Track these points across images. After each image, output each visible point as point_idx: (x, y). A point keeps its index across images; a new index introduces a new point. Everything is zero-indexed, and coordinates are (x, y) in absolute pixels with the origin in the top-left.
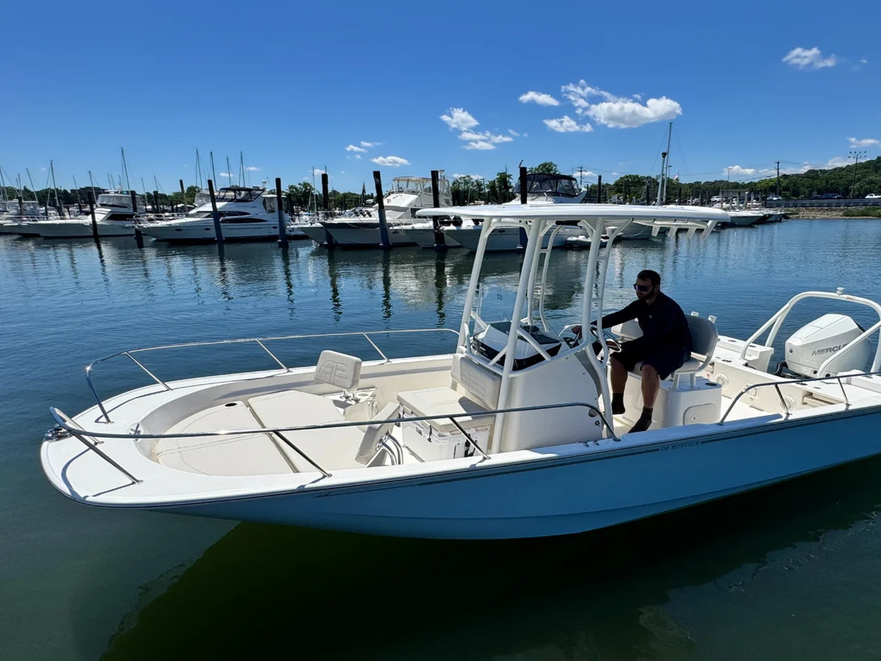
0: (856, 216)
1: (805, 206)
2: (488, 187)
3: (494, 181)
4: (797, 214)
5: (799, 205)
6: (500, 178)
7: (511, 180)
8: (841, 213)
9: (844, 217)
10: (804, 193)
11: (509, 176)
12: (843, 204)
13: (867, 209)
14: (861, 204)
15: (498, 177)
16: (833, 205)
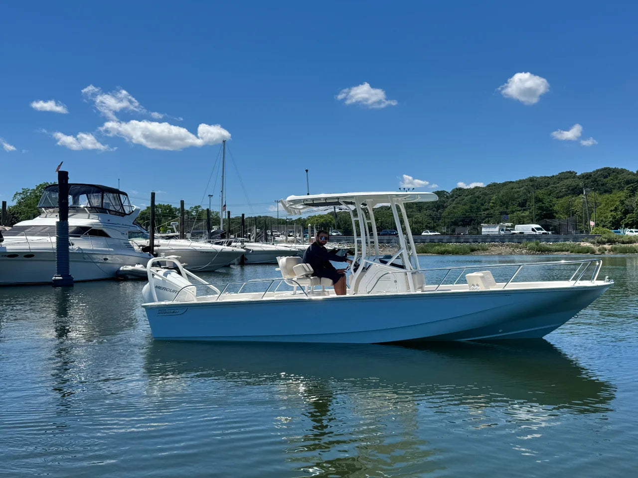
14: (419, 241)
16: (393, 241)
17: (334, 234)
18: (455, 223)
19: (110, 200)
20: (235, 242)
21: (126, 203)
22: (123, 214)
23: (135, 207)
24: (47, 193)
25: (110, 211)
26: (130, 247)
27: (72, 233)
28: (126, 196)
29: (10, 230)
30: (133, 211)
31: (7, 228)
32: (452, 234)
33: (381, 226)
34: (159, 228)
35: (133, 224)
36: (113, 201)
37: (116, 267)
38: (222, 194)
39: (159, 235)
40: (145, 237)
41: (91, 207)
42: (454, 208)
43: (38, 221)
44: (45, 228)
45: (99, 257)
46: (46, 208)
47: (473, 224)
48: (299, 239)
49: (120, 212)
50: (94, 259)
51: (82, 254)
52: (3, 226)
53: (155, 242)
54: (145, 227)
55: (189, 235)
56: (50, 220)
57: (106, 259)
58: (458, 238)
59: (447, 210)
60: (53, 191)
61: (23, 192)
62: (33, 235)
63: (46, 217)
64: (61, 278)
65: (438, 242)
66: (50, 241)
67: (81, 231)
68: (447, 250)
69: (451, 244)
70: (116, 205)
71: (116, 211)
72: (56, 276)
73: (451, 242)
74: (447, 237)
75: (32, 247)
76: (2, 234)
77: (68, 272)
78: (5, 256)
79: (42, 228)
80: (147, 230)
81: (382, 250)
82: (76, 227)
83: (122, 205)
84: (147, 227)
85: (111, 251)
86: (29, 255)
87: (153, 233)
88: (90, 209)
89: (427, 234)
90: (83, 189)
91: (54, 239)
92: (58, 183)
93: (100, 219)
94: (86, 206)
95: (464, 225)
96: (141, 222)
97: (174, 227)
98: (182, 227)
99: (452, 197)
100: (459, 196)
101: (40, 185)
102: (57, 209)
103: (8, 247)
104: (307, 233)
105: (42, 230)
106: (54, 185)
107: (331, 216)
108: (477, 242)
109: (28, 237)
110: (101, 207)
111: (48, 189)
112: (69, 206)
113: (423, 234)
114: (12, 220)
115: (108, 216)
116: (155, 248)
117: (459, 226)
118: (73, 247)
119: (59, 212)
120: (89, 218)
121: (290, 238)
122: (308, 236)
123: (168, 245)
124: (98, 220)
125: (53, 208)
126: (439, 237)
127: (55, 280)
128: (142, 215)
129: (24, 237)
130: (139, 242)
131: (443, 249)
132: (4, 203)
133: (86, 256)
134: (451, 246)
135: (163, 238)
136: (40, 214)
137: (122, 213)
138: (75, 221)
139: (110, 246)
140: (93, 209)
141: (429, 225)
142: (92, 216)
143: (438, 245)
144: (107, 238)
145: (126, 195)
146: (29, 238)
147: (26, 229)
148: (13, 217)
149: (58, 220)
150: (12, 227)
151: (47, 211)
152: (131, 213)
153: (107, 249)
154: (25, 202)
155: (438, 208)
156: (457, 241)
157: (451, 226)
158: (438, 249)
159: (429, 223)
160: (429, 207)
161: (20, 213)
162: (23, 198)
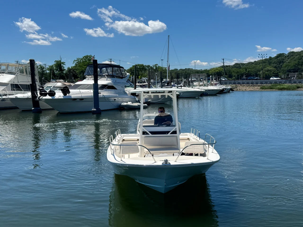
0: (267, 89)
1: (240, 84)
2: (48, 69)
4: (236, 88)
5: (237, 83)
6: (57, 64)
7: (64, 66)
8: (259, 87)
9: (261, 90)
10: (235, 76)
11: (63, 63)
12: (259, 83)
13: (272, 85)
14: (269, 83)
15: (55, 63)
16: (255, 83)
17: (223, 79)
18: (289, 71)
19: (116, 71)
21: (123, 72)
23: (127, 74)
24: (88, 68)
25: (116, 76)
26: (125, 93)
27: (100, 88)
28: (123, 69)
29: (73, 86)
32: (288, 79)
33: (248, 73)
35: (127, 82)
37: (120, 103)
39: (139, 84)
40: (132, 87)
41: (108, 75)
42: (289, 62)
43: (84, 82)
45: (112, 98)
47: (299, 71)
48: (205, 84)
50: (110, 100)
51: (104, 98)
57: (115, 100)
58: (290, 81)
59: (285, 64)
60: (91, 67)
62: (83, 89)
63: (88, 80)
64: (96, 110)
65: (279, 83)
66: (90, 92)
67: (104, 87)
68: (284, 88)
69: (286, 84)
70: (119, 73)
71: (119, 77)
72: (93, 109)
73: (286, 83)
74: (284, 80)
75: (83, 95)
77: (99, 107)
78: (71, 100)
79: (87, 85)
81: (248, 87)
82: (101, 85)
85: (117, 96)
86: (82, 99)
87: (136, 83)
89: (273, 79)
90: (104, 66)
91: (92, 91)
94: (105, 74)
95: (294, 72)
99: (288, 56)
100: (292, 56)
102: (93, 76)
103: (72, 96)
104: (210, 80)
107: (222, 68)
108: (301, 83)
109: (80, 90)
110: (112, 75)
111: (89, 66)
112: (98, 74)
113: (271, 79)
115: (116, 79)
117: (291, 72)
118: (101, 94)
121: (201, 83)
122: (210, 82)
124: (111, 81)
125: (91, 75)
126: (280, 80)
127: (93, 111)
131: (282, 87)
133: (106, 99)
134: (286, 85)
135: (140, 86)
137: (122, 77)
138: (101, 82)
139: (117, 94)
141: (274, 72)
142: (108, 79)
143: (279, 85)
144: (116, 90)
147: (80, 86)
151: (89, 76)
152: (126, 77)
153: (115, 95)
154: (78, 64)
155: (280, 63)
156: (290, 82)
157: (287, 72)
158: (279, 87)
159: (275, 71)
160: (275, 62)
161: (77, 69)
162: (77, 63)
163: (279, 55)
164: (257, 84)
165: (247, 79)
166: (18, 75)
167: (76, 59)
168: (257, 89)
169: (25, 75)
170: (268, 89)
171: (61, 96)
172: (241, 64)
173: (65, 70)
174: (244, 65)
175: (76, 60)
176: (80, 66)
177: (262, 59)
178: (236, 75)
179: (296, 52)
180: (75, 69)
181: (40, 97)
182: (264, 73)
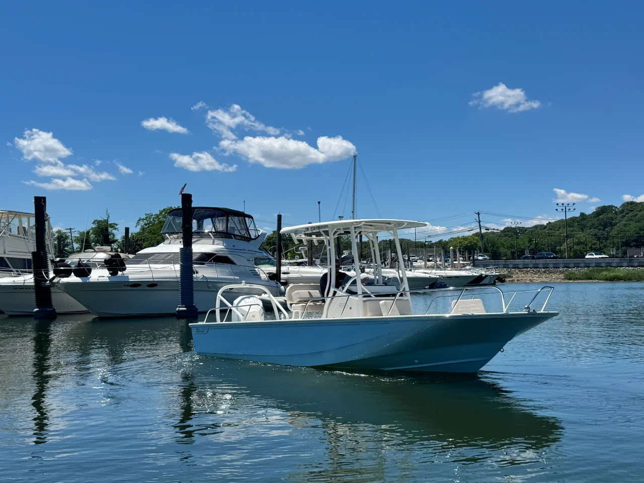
0: (580, 279)
1: (518, 268)
2: (77, 240)
3: (88, 233)
4: (510, 277)
5: (511, 266)
6: (99, 228)
7: (114, 231)
8: (562, 276)
9: (566, 281)
10: (506, 255)
11: (112, 226)
12: (562, 265)
13: (590, 271)
14: (582, 265)
15: (94, 226)
16: (551, 266)
17: (480, 258)
18: (627, 244)
19: (235, 224)
20: (368, 268)
21: (251, 227)
22: (249, 239)
23: (261, 231)
24: (171, 218)
25: (235, 235)
26: (257, 275)
27: (197, 260)
28: (251, 220)
29: (133, 258)
30: (259, 236)
31: (131, 256)
32: (624, 257)
34: (286, 254)
35: (259, 249)
36: (238, 225)
38: (353, 214)
39: (288, 261)
40: (272, 264)
41: (216, 232)
42: (625, 225)
43: (162, 248)
44: (169, 255)
46: (171, 234)
48: (440, 265)
49: (245, 237)
51: (206, 282)
52: (127, 254)
53: (282, 269)
54: (271, 253)
55: (318, 261)
56: (174, 246)
58: (631, 261)
59: (616, 228)
60: (177, 215)
61: (147, 217)
62: (156, 263)
63: (170, 244)
64: (185, 309)
65: (606, 266)
66: (173, 269)
67: (206, 258)
68: (617, 276)
69: (622, 268)
70: (242, 229)
71: (240, 236)
72: (180, 307)
73: (622, 267)
74: (617, 260)
75: (155, 275)
76: (125, 262)
77: (193, 303)
78: (128, 286)
79: (165, 255)
80: (273, 256)
81: (537, 276)
82: (200, 254)
83: (248, 229)
84: (273, 253)
85: (237, 279)
86: (153, 284)
87: (280, 259)
88: (215, 234)
89: (592, 257)
90: (207, 213)
91: (178, 267)
92: (181, 207)
93: (224, 244)
94: (210, 231)
95: (638, 246)
96: (267, 247)
97: (303, 252)
98: (310, 252)
99: (622, 212)
100: (631, 211)
101: (164, 209)
102: (181, 235)
103: (130, 276)
104: (449, 257)
105: (167, 257)
106: (178, 209)
107: (476, 238)
109: (151, 265)
110: (226, 231)
111: (171, 213)
112: (193, 231)
113: (587, 257)
114: (135, 248)
115: (233, 241)
116: (282, 276)
117: (631, 247)
118: (198, 275)
119: (182, 238)
120: (213, 244)
121: (429, 264)
122: (450, 261)
123: (298, 272)
124: (223, 245)
125: (177, 233)
126: (607, 261)
127: (179, 311)
128: (269, 239)
129: (147, 265)
130: (265, 270)
131: (612, 274)
132: (127, 230)
133: (210, 285)
134: (623, 271)
135: (291, 264)
136: (164, 241)
137: (247, 238)
138: (199, 247)
139: (236, 274)
140: (218, 234)
141: (594, 247)
142: (217, 241)
143: (606, 270)
144: (232, 265)
145: (252, 218)
146: (153, 266)
147: (150, 257)
148: (136, 245)
149: (182, 247)
150: (135, 254)
151: (171, 237)
152: (257, 238)
153: (233, 277)
154: (148, 227)
155: (605, 226)
156: (630, 264)
157: (621, 247)
158: (606, 275)
159: (594, 244)
160: (593, 224)
161: (144, 239)
162: (146, 225)
163: (602, 210)
164: (557, 268)
165: (533, 258)
166: (4, 235)
167: (144, 217)
168: (557, 279)
169: (21, 238)
170: (582, 280)
171: (103, 277)
172: (519, 229)
173: (117, 240)
174: (526, 230)
175: (144, 219)
176: (151, 232)
177: (564, 219)
178: (509, 253)
179: (638, 203)
180: (141, 240)
181: (54, 278)
182: (571, 249)
